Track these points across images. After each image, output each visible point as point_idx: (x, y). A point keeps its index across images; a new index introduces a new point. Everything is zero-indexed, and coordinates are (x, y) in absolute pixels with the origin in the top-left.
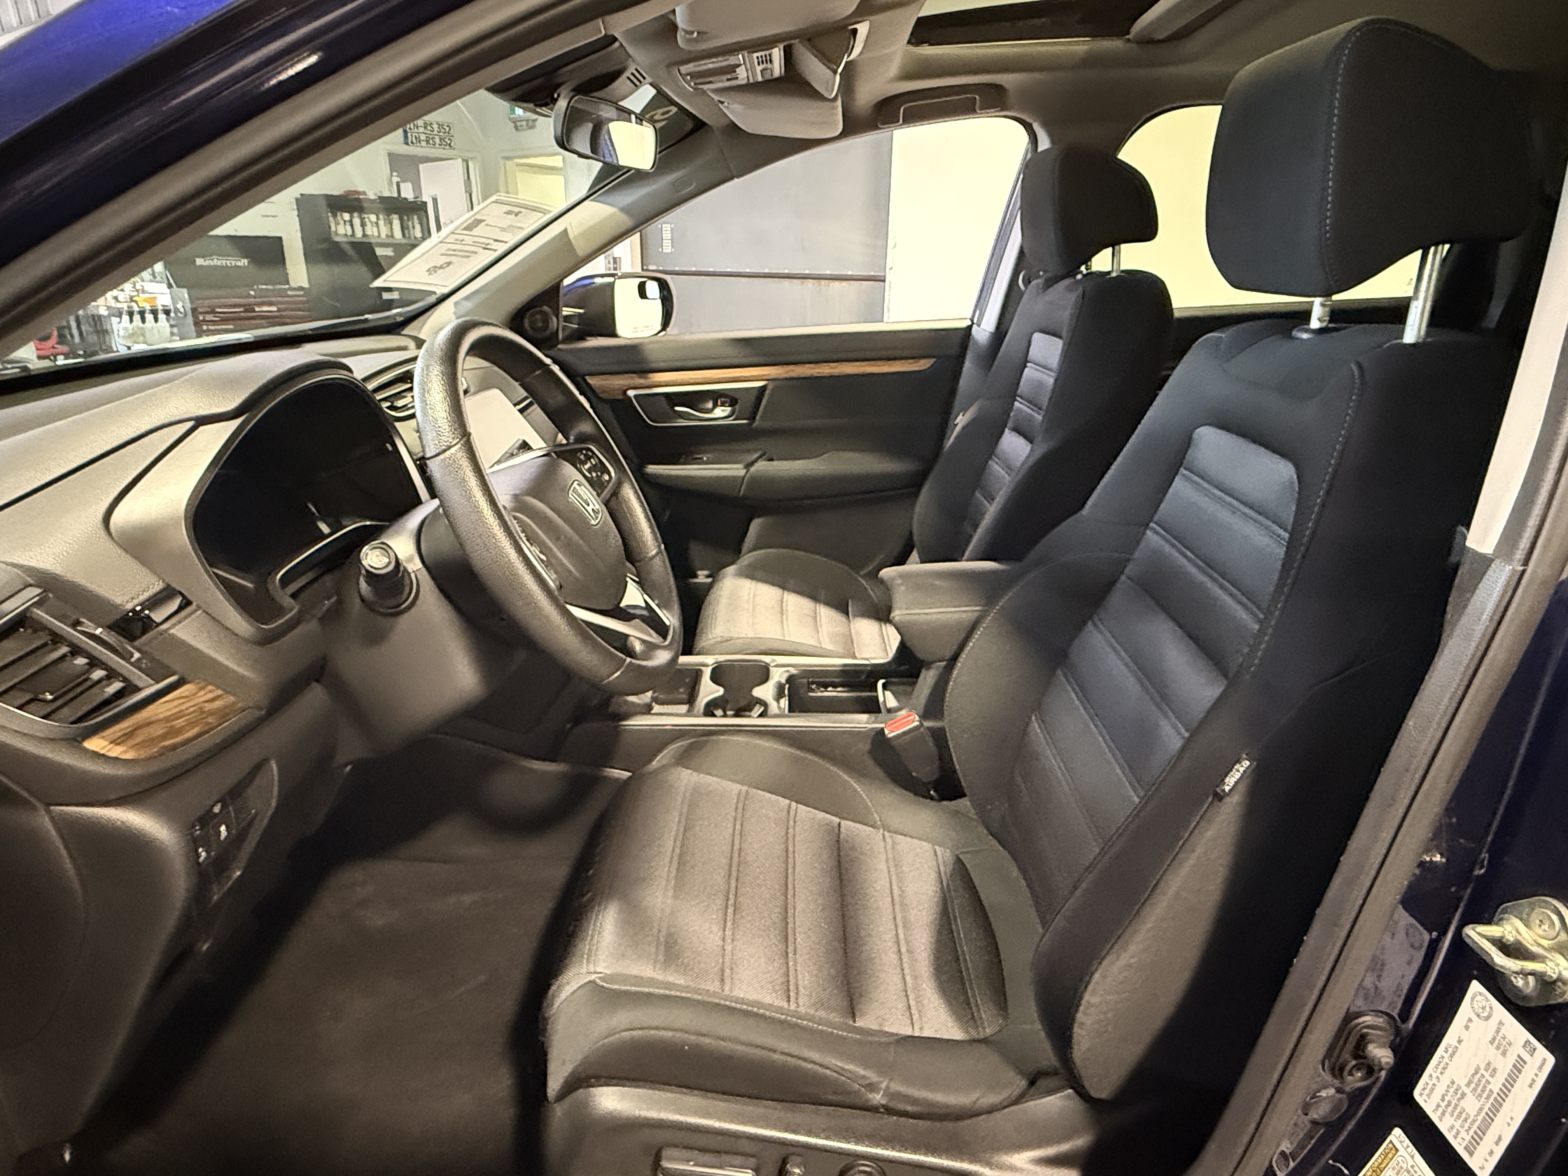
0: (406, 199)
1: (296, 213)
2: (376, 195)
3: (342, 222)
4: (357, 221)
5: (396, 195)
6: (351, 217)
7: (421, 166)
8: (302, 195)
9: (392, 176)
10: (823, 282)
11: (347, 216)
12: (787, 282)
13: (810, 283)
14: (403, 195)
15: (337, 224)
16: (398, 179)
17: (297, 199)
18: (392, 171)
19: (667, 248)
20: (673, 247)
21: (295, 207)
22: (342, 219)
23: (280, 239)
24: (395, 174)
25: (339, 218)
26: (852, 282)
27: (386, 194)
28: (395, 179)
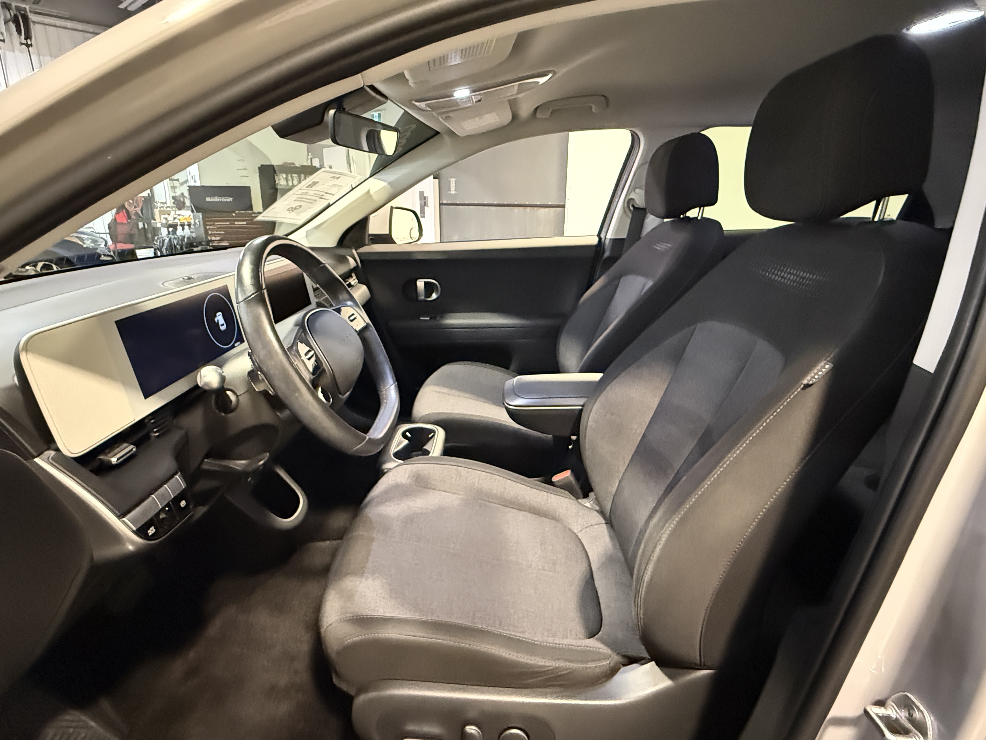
0: (315, 166)
1: (258, 174)
2: (299, 164)
3: (282, 179)
4: (289, 177)
5: (310, 164)
6: (287, 176)
7: (324, 150)
8: (262, 165)
9: (308, 155)
10: (535, 209)
11: (284, 175)
12: (516, 209)
13: (528, 209)
14: (314, 165)
15: (279, 180)
16: (312, 156)
17: (259, 168)
18: (308, 152)
19: (453, 192)
20: (456, 190)
21: (257, 171)
22: (283, 177)
23: (249, 187)
24: (310, 154)
25: (281, 177)
26: (551, 209)
27: (305, 164)
28: (310, 157)
